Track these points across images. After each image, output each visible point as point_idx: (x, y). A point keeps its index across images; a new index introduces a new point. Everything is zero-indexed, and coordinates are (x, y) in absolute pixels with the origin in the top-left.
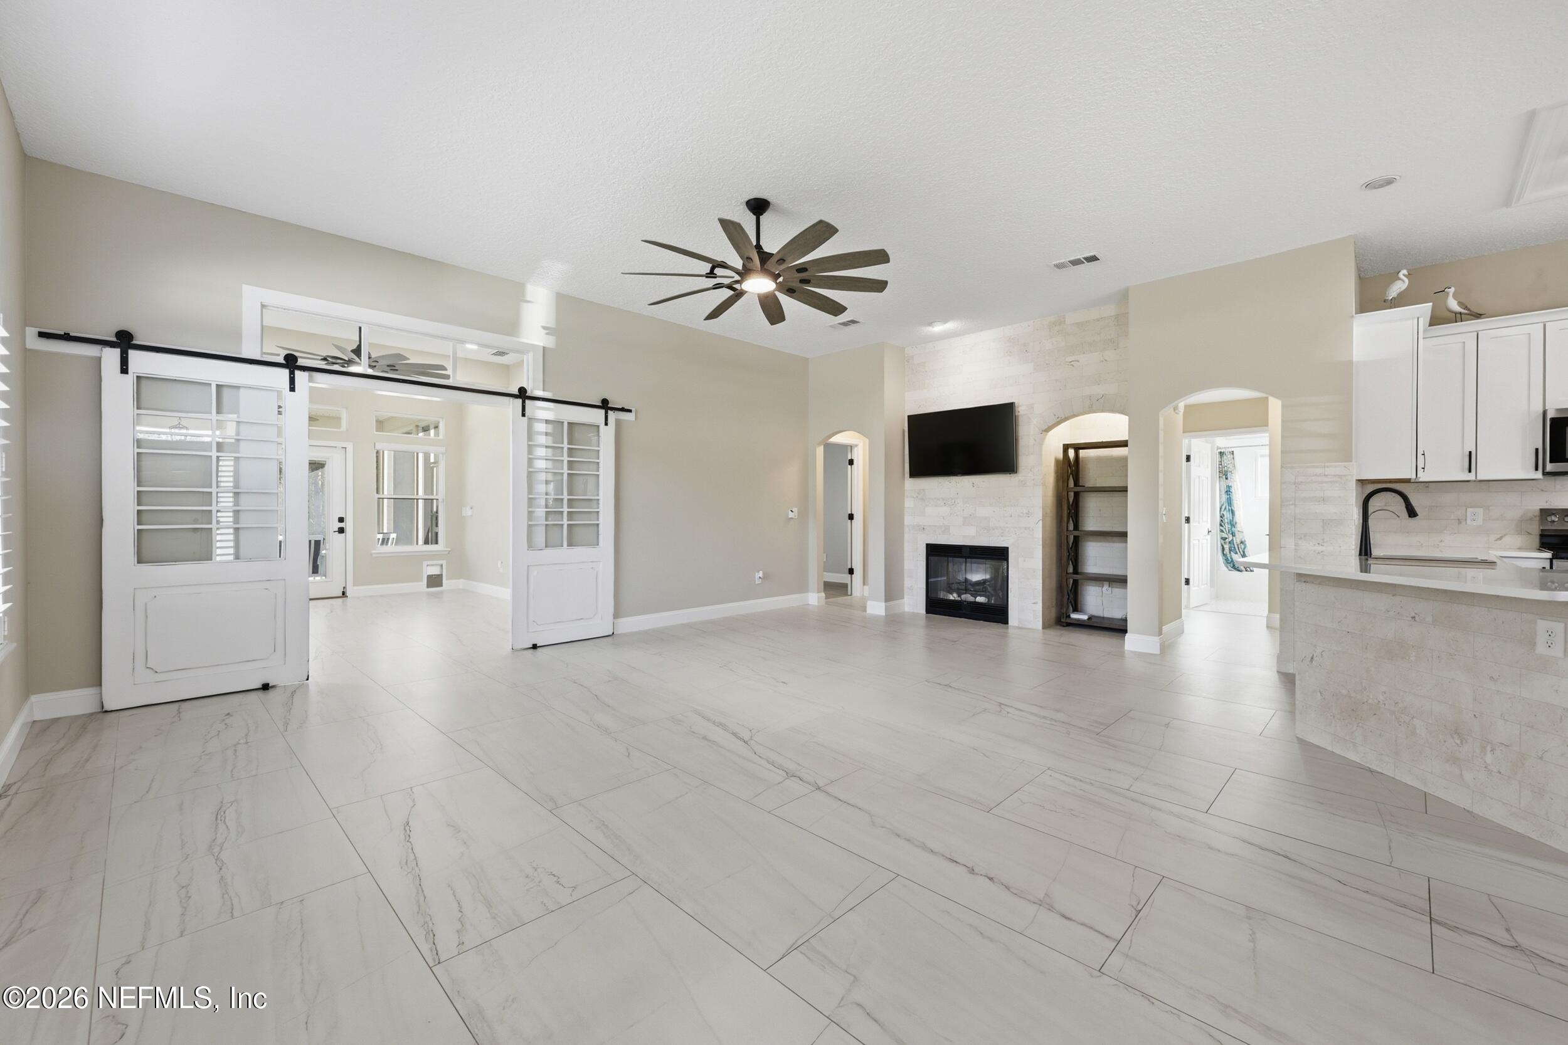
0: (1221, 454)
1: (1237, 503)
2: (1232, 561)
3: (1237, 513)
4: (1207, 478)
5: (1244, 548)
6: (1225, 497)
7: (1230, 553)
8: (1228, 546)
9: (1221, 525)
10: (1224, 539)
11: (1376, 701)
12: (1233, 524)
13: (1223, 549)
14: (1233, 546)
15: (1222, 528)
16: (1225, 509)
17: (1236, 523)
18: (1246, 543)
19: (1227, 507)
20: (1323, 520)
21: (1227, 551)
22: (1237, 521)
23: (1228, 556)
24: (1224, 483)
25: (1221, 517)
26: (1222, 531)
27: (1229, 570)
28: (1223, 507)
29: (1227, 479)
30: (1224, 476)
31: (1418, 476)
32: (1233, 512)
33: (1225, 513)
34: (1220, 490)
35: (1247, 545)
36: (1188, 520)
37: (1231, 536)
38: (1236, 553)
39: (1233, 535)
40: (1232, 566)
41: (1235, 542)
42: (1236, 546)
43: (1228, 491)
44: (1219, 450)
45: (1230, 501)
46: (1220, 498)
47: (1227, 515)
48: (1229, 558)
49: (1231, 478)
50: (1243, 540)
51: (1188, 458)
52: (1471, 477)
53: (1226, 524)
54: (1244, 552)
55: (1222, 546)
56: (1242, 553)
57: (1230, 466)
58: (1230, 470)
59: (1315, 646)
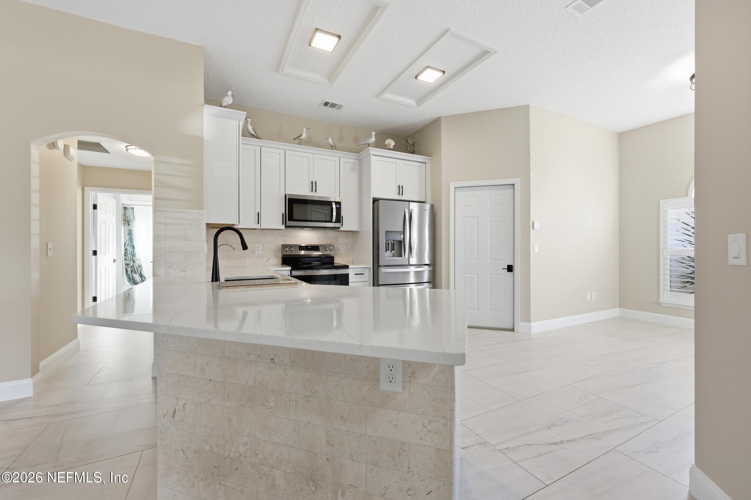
0: (125, 208)
1: (136, 242)
2: (133, 279)
3: (136, 247)
4: (113, 223)
5: (141, 270)
6: (127, 237)
7: (132, 274)
8: (130, 269)
9: (125, 255)
10: (127, 265)
11: (237, 454)
12: (133, 255)
13: (127, 271)
14: (133, 269)
15: (126, 257)
16: (128, 245)
17: (135, 254)
18: (143, 266)
19: (129, 244)
20: (185, 252)
21: (129, 272)
22: (136, 253)
23: (131, 275)
24: (127, 227)
25: (125, 250)
26: (126, 259)
27: (132, 285)
28: (127, 244)
29: (129, 225)
30: (127, 223)
31: (240, 223)
32: (133, 247)
33: (128, 247)
34: (124, 232)
35: (143, 268)
36: (95, 253)
37: (132, 263)
38: (136, 273)
39: (134, 261)
40: (133, 281)
41: (135, 266)
42: (136, 269)
43: (130, 233)
44: (124, 206)
45: (131, 240)
46: (125, 237)
47: (129, 249)
48: (131, 277)
49: (131, 224)
50: (140, 264)
51: (95, 207)
52: (258, 227)
53: (129, 255)
54: (141, 272)
55: (126, 269)
56: (139, 273)
57: (131, 217)
58: (131, 219)
59: (177, 399)
